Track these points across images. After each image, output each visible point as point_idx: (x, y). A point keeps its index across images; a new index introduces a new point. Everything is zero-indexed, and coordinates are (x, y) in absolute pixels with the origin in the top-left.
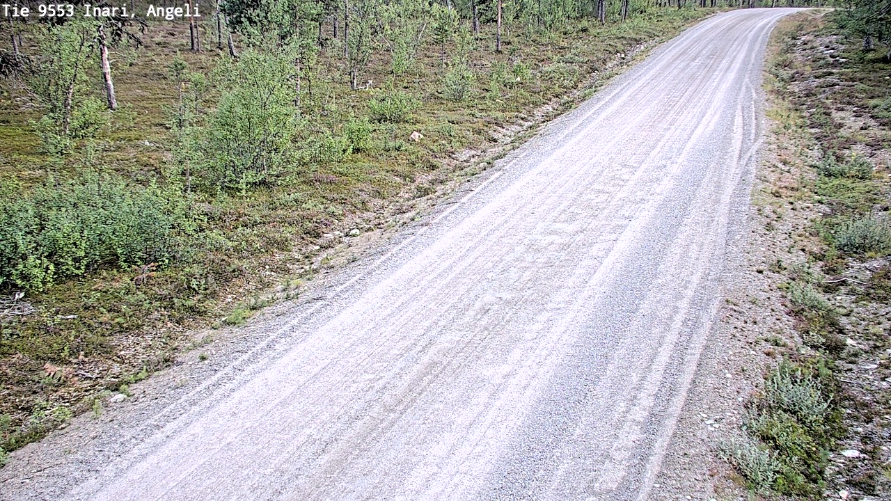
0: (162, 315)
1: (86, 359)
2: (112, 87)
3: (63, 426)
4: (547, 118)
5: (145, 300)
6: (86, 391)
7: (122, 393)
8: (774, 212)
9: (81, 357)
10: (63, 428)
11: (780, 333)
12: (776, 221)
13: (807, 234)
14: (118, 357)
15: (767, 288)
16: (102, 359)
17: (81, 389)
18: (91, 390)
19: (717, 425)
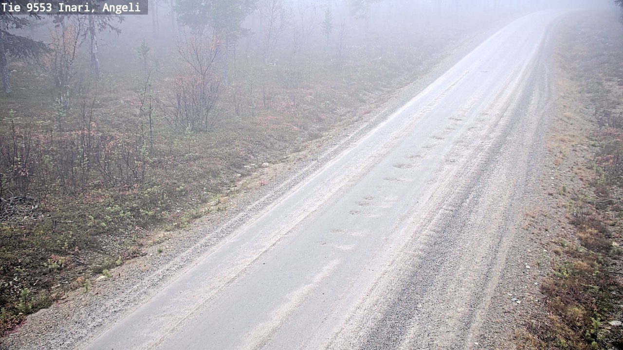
0: (131, 221)
1: (80, 252)
2: (99, 63)
3: (64, 297)
4: (401, 85)
5: (121, 211)
6: (79, 273)
7: (104, 275)
8: (561, 152)
9: (76, 250)
10: (63, 299)
11: (564, 238)
12: (562, 158)
13: (584, 168)
14: (102, 250)
15: (555, 206)
16: (90, 251)
17: (76, 272)
18: (82, 273)
19: (519, 302)
